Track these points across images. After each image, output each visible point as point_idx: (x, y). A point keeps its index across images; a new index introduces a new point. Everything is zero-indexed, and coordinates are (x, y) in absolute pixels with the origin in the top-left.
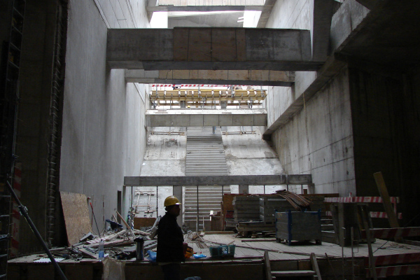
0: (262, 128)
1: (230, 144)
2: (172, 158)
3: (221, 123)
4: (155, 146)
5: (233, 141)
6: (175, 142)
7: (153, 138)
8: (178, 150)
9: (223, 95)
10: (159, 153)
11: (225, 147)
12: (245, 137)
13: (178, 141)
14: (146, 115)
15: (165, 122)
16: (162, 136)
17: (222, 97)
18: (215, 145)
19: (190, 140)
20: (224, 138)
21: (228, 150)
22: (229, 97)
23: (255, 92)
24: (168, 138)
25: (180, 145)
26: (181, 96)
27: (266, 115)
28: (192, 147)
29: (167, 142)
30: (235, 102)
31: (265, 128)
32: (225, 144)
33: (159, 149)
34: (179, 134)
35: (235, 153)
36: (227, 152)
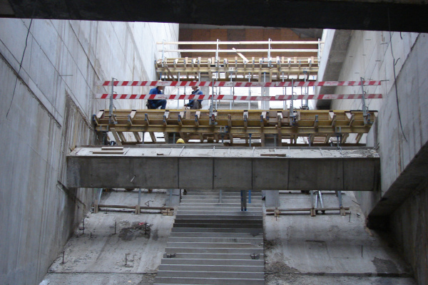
0: (367, 195)
1: (283, 236)
2: (125, 269)
3: (259, 182)
4: (93, 237)
5: (291, 230)
6: (145, 232)
7: (95, 220)
8: (147, 249)
9: (271, 120)
10: (94, 256)
11: (269, 244)
12: (323, 222)
13: (153, 228)
14: (68, 158)
15: (117, 175)
16: (119, 215)
17: (268, 125)
18: (243, 237)
19: (183, 223)
20: (269, 222)
21: (277, 250)
22: (283, 125)
23: (349, 116)
24: (132, 219)
25: (156, 237)
26: (169, 122)
27: (375, 163)
28: (183, 242)
29: (125, 230)
30: (300, 140)
31: (374, 197)
32: (269, 236)
33: (98, 246)
34: (162, 211)
35: (292, 259)
36: (272, 256)
